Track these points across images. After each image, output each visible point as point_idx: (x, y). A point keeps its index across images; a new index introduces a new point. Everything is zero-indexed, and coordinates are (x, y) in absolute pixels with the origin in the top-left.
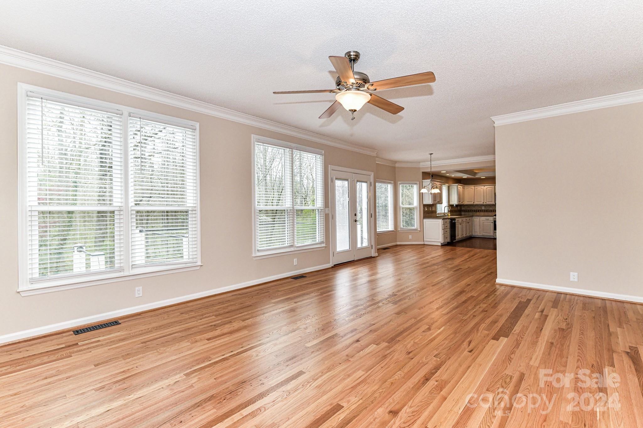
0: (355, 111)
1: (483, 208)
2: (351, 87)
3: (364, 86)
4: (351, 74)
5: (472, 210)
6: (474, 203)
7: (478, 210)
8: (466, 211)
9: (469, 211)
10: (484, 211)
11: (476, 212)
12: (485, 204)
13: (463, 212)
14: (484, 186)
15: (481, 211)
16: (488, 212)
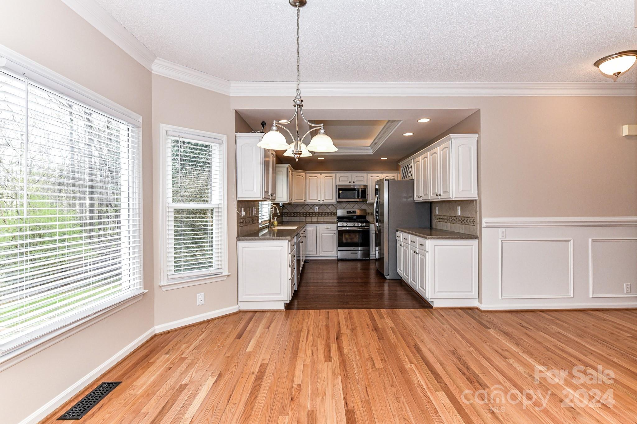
1: (316, 209)
5: (300, 213)
6: (305, 201)
7: (309, 213)
8: (290, 214)
9: (295, 214)
10: (317, 215)
11: (306, 216)
12: (321, 202)
13: (285, 216)
14: (321, 173)
15: (314, 215)
16: (323, 215)
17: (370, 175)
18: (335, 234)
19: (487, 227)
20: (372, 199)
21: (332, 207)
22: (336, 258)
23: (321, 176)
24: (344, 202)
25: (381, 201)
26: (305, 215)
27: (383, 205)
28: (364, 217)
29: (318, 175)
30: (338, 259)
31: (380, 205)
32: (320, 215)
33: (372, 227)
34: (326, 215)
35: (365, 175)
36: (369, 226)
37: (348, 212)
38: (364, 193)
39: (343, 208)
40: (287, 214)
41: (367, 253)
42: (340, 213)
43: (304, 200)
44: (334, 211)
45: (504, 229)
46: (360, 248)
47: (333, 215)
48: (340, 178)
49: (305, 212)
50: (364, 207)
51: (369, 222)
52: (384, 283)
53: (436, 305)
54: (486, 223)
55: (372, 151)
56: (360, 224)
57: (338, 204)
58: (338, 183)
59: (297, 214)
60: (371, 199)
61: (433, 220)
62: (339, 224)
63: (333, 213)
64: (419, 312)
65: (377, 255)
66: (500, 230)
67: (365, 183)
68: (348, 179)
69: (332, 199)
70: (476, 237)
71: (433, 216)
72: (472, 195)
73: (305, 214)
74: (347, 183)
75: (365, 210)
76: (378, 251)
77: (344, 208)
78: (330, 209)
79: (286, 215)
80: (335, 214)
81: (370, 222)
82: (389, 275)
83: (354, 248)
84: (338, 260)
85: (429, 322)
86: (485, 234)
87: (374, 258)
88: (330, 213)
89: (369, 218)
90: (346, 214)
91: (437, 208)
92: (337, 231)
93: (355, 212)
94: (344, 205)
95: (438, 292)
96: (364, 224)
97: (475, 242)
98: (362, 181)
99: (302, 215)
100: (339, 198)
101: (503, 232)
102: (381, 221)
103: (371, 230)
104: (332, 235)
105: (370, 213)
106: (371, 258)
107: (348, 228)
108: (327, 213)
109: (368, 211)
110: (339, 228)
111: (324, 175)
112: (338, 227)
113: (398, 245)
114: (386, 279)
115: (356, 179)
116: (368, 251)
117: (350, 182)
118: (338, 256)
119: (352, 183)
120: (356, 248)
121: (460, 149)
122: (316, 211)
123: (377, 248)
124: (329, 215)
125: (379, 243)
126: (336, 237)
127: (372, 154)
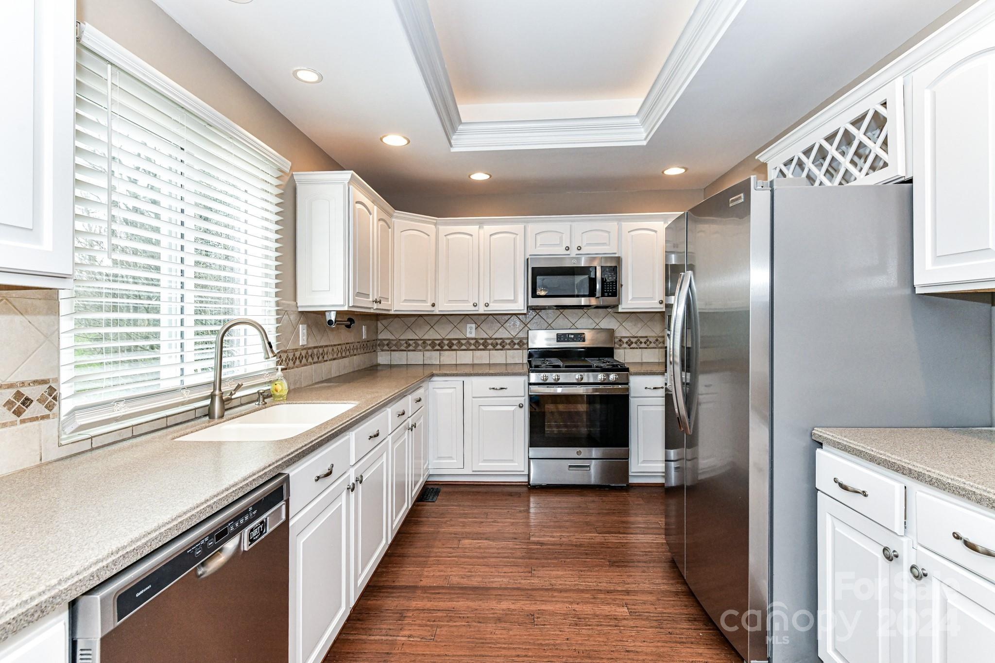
1: (470, 330)
5: (424, 341)
6: (433, 305)
7: (450, 340)
8: (396, 345)
9: (409, 345)
10: (473, 347)
11: (442, 349)
12: (482, 310)
13: (382, 350)
14: (481, 224)
15: (464, 347)
16: (490, 347)
17: (626, 226)
18: (521, 406)
20: (633, 299)
21: (514, 325)
22: (524, 481)
23: (481, 231)
24: (550, 307)
26: (438, 347)
28: (608, 352)
29: (473, 229)
30: (529, 484)
32: (481, 347)
33: (640, 386)
34: (499, 347)
35: (613, 227)
36: (627, 384)
37: (560, 338)
38: (610, 280)
39: (546, 325)
40: (388, 345)
41: (618, 468)
43: (429, 304)
44: (522, 335)
46: (595, 452)
47: (516, 346)
48: (538, 237)
49: (440, 337)
50: (609, 322)
51: (627, 370)
55: (645, 135)
56: (600, 378)
57: (532, 313)
58: (531, 251)
59: (417, 345)
60: (630, 297)
62: (534, 377)
63: (516, 341)
67: (610, 249)
68: (561, 238)
69: (514, 301)
73: (439, 345)
74: (561, 251)
75: (611, 332)
77: (549, 327)
78: (512, 330)
79: (386, 348)
80: (522, 343)
81: (632, 370)
83: (579, 453)
84: (530, 487)
88: (508, 341)
89: (624, 357)
90: (555, 345)
92: (527, 397)
93: (580, 337)
94: (551, 317)
96: (612, 377)
98: (604, 244)
99: (429, 347)
100: (534, 295)
103: (632, 394)
104: (513, 408)
105: (625, 340)
106: (633, 481)
107: (559, 390)
108: (499, 341)
109: (621, 333)
110: (533, 388)
111: (489, 229)
112: (530, 384)
115: (585, 237)
116: (624, 460)
117: (567, 249)
118: (529, 475)
119: (574, 252)
120: (585, 452)
122: (469, 336)
124: (508, 347)
126: (522, 418)
127: (644, 143)
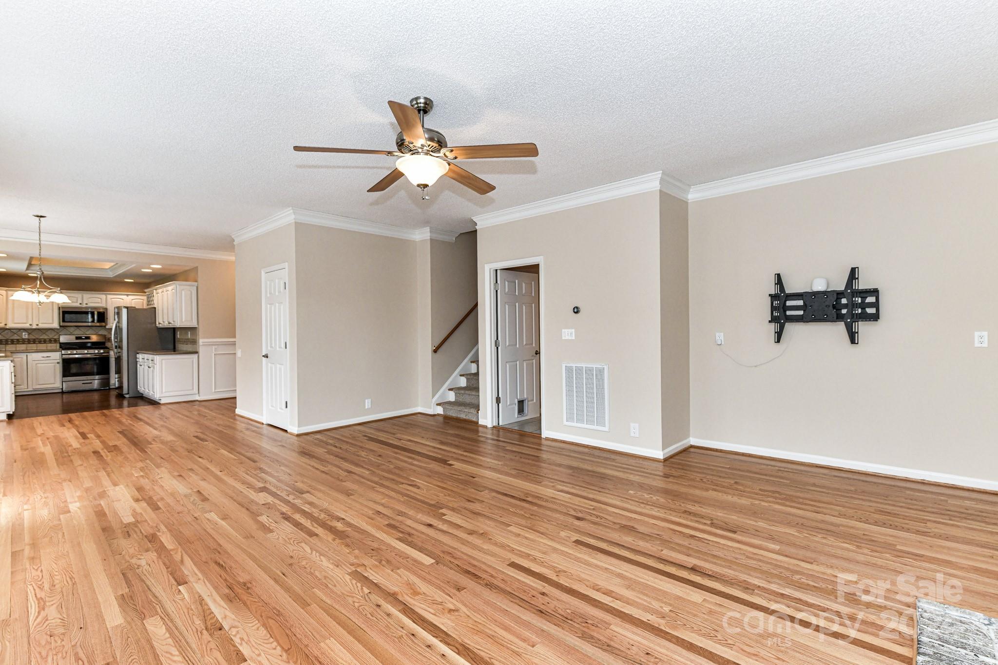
0: (426, 186)
2: (420, 150)
3: (439, 151)
4: (420, 130)
6: (6, 325)
7: (15, 339)
10: (26, 342)
12: (34, 327)
15: (21, 342)
16: (37, 342)
17: (109, 297)
18: (58, 363)
19: (203, 345)
21: (51, 333)
22: (61, 391)
24: (72, 326)
25: (120, 325)
27: (121, 330)
28: (103, 343)
31: (119, 329)
32: (32, 342)
33: (112, 353)
34: (42, 342)
35: (103, 297)
36: (108, 353)
37: (78, 338)
38: (102, 316)
39: (69, 333)
41: (106, 382)
42: (63, 339)
43: (3, 324)
44: (56, 337)
45: (216, 347)
46: (97, 377)
47: (53, 342)
49: (5, 339)
50: (103, 332)
51: (107, 348)
52: (122, 401)
53: (162, 402)
54: (203, 342)
55: (112, 274)
56: (96, 351)
57: (62, 328)
58: (62, 305)
60: (109, 323)
61: (176, 343)
62: (63, 352)
63: (53, 340)
64: (149, 408)
65: (117, 383)
66: (214, 347)
67: (104, 305)
68: (77, 300)
69: (52, 323)
70: (196, 352)
71: (176, 340)
72: (194, 324)
74: (77, 305)
75: (103, 336)
76: (117, 379)
77: (71, 334)
78: (49, 335)
80: (58, 340)
81: (109, 348)
82: (128, 394)
83: (88, 378)
84: (63, 393)
85: (157, 413)
86: (201, 350)
87: (114, 387)
88: (48, 340)
89: (108, 345)
90: (74, 341)
91: (178, 333)
92: (61, 360)
93: (88, 338)
94: (72, 329)
95: (165, 392)
96: (102, 351)
97: (196, 356)
98: (98, 303)
100: (64, 321)
101: (216, 349)
102: (120, 347)
103: (111, 356)
104: (55, 364)
105: (108, 339)
106: (111, 387)
107: (77, 356)
108: (43, 340)
109: (108, 336)
110: (64, 356)
112: (62, 355)
113: (138, 365)
114: (125, 397)
115: (90, 300)
116: (108, 379)
117: (81, 304)
118: (62, 389)
119: (84, 305)
120: (91, 377)
121: (183, 292)
122: (24, 337)
123: (117, 376)
124: (50, 342)
125: (119, 371)
126: (59, 367)
127: (112, 276)
